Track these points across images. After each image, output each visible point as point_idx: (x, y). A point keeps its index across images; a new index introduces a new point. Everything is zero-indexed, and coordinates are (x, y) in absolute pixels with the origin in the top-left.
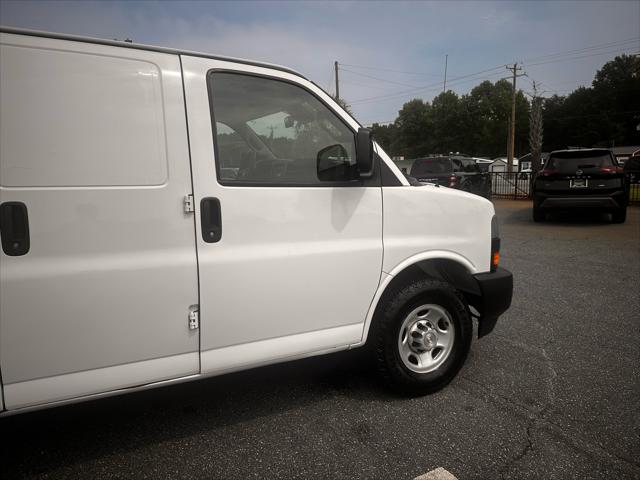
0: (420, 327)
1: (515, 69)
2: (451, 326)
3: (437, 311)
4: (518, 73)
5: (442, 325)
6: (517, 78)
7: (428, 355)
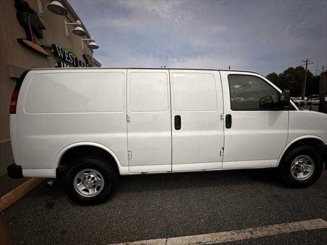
0: (299, 163)
1: (307, 61)
2: (313, 164)
3: (307, 158)
4: (308, 63)
5: (309, 163)
6: (308, 65)
7: (302, 174)
